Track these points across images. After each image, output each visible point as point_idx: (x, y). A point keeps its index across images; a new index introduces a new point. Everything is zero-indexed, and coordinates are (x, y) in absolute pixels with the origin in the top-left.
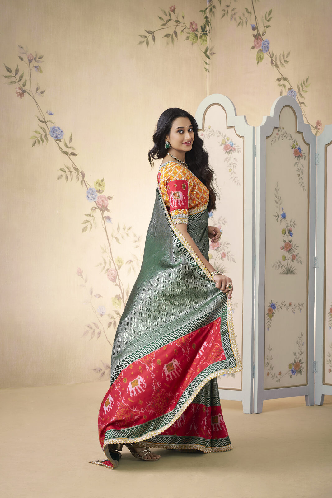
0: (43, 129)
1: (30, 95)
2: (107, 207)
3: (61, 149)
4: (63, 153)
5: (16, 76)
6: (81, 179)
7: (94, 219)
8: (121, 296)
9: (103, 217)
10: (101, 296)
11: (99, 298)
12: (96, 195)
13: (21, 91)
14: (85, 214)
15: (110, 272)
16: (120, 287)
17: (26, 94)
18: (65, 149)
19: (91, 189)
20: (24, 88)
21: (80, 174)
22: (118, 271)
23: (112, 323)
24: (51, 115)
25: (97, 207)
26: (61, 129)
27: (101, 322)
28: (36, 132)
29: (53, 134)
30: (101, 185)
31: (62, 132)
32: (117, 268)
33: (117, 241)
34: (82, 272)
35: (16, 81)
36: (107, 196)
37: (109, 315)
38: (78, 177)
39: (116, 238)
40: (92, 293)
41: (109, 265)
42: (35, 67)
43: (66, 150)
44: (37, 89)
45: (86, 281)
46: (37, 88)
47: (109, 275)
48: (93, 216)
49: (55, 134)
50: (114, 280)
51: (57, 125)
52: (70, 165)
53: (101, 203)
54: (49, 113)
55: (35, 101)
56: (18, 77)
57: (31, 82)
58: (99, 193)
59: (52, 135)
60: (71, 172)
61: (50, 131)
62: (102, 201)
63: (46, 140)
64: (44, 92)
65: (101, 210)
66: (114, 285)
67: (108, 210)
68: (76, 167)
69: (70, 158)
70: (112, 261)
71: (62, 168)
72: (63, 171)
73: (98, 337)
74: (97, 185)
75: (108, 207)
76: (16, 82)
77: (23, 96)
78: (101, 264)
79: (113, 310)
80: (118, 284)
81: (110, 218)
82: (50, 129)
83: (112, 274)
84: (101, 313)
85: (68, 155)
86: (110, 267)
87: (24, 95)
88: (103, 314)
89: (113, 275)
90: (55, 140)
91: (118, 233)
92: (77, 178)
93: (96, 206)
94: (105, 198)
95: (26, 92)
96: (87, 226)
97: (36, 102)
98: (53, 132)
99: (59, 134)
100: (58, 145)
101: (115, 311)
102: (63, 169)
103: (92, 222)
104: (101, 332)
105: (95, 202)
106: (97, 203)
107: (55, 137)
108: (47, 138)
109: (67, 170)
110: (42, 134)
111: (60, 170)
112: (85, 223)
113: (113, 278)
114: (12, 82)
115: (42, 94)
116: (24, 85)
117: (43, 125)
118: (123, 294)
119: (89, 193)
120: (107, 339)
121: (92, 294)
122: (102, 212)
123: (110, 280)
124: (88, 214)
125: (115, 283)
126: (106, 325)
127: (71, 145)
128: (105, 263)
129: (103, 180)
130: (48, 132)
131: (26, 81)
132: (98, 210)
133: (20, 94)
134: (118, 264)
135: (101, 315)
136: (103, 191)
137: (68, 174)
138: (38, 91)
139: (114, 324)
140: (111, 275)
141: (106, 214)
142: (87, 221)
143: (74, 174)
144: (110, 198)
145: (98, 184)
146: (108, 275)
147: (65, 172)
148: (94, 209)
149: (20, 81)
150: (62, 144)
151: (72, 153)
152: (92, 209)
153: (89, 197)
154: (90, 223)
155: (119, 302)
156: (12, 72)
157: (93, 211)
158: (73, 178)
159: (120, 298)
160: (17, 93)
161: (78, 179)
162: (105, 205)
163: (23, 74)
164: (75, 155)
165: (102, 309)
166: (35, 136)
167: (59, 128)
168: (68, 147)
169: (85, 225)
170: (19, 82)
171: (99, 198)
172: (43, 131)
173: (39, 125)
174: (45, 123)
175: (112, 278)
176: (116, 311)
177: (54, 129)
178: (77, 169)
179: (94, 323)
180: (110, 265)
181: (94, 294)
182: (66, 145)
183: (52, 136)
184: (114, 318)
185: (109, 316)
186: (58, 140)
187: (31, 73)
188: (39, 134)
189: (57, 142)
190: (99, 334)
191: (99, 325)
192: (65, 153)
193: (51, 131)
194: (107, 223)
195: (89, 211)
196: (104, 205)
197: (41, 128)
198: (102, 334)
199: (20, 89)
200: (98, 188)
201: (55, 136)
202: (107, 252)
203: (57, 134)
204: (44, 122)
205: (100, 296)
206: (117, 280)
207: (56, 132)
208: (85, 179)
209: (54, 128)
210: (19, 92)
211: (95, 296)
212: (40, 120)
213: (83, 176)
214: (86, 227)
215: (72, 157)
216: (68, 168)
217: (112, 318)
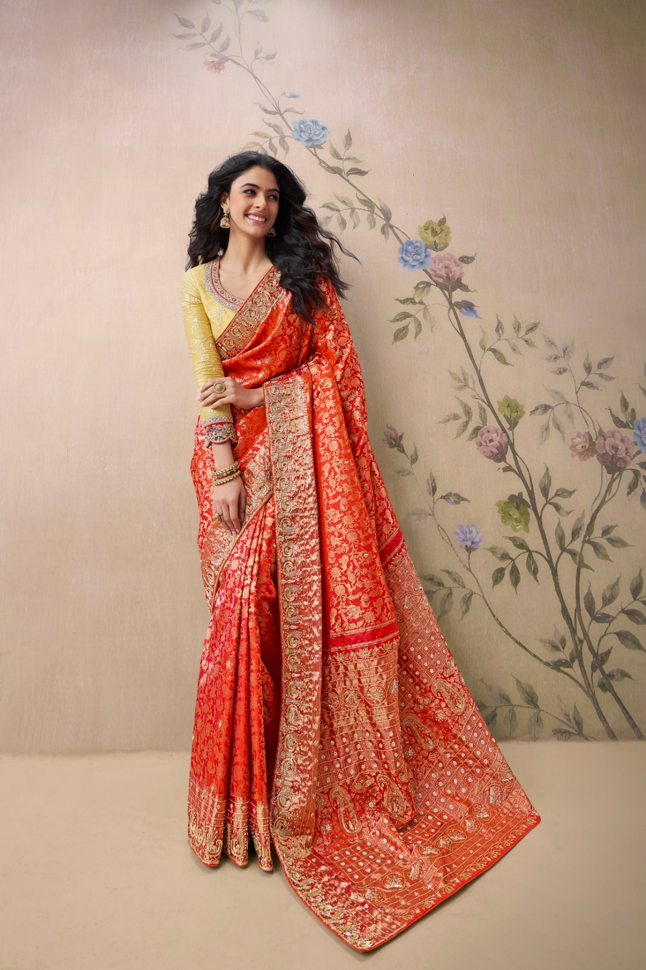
0: (276, 128)
1: (239, 64)
2: (459, 279)
3: (322, 164)
4: (328, 171)
5: (204, 34)
6: (380, 222)
7: (426, 309)
8: (526, 497)
9: (450, 303)
10: (463, 499)
11: (457, 503)
12: (426, 256)
13: (216, 60)
14: (397, 299)
15: (484, 437)
16: (520, 475)
17: (228, 65)
18: (333, 162)
19: (410, 243)
20: (225, 54)
21: (377, 211)
22: (510, 433)
23: (507, 573)
24: (292, 99)
25: (432, 282)
26: (322, 123)
27: (469, 569)
28: (256, 134)
29: (301, 136)
30: (438, 231)
31: (323, 128)
32: (506, 426)
33: (498, 359)
34: (401, 437)
35: (205, 42)
36: (457, 257)
37: (493, 550)
38: (374, 219)
39: (494, 351)
40: (434, 490)
41: (481, 417)
42: (251, 12)
43: (336, 166)
44: (257, 53)
45: (414, 460)
46: (257, 50)
47: (484, 444)
48: (421, 303)
49: (307, 135)
50: (499, 456)
51: (309, 117)
52: (351, 195)
53: (443, 272)
54: (288, 95)
55: (253, 74)
56: (208, 35)
57: (240, 40)
58: (434, 249)
59: (299, 137)
60: (353, 210)
61: (293, 129)
62: (446, 267)
63: (283, 147)
64: (274, 56)
65: (442, 287)
66: (501, 470)
67: (465, 288)
68: (365, 199)
69: (348, 181)
70: (488, 410)
71: (328, 203)
72: (332, 209)
73: (464, 609)
74: (427, 234)
75: (464, 281)
76: (204, 45)
77: (223, 69)
78: (456, 417)
79: (506, 537)
80: (514, 467)
81: (473, 305)
82: (292, 127)
83: (491, 441)
84: (469, 544)
85: (343, 174)
86: (484, 423)
87: (224, 66)
88: (474, 546)
89: (495, 443)
90: (307, 147)
91: (499, 340)
92: (370, 222)
93: (427, 279)
94: (453, 261)
95: (230, 59)
96: (407, 326)
97: (255, 78)
98: (301, 131)
99: (317, 133)
100: (314, 157)
101: (510, 538)
102: (332, 203)
103: (420, 316)
104: (471, 596)
105: (426, 271)
106: (431, 273)
107: (306, 141)
108: (287, 144)
109: (341, 206)
110: (272, 137)
111: (324, 206)
112: (400, 320)
113: (495, 451)
114: (194, 46)
115: (270, 61)
116: (224, 48)
117: (275, 119)
118: (531, 493)
119: (406, 251)
120: (494, 616)
121: (434, 494)
122: (447, 293)
123: (489, 457)
124: (408, 299)
125: (503, 465)
126: (486, 579)
127: (352, 152)
128: (468, 413)
129: (442, 222)
130: (287, 132)
131: (228, 39)
132: (435, 291)
133: (215, 66)
134: (507, 414)
135: (469, 550)
136: (446, 246)
137: (346, 214)
138: (258, 56)
139: (512, 573)
140: (489, 444)
141: (458, 296)
142: (406, 315)
143: (363, 213)
144: (466, 260)
145: (429, 232)
146: (481, 444)
147: (338, 210)
148: (424, 288)
149: (214, 41)
150: (325, 154)
151: (351, 170)
152: (417, 288)
153: (406, 261)
154: (415, 318)
155: (522, 514)
156: (194, 28)
157: (422, 292)
158: (359, 221)
159: (525, 503)
160: (207, 63)
161: (373, 224)
162: (453, 277)
163: (221, 27)
164: (361, 173)
165: (471, 532)
166: (255, 143)
167: (315, 123)
168: (341, 159)
169: (401, 325)
170: (212, 44)
171: (434, 263)
172: (275, 130)
173: (263, 121)
174: (278, 115)
175: (491, 452)
176: (513, 539)
177: (302, 126)
178: (368, 203)
179: (448, 572)
180: (484, 419)
181: (440, 492)
182: (336, 155)
183: (299, 140)
184: (511, 559)
185: (493, 552)
186: (313, 146)
187: (240, 25)
188: (266, 137)
189: (312, 150)
190: (467, 600)
191: (466, 576)
192: (335, 171)
193: (296, 130)
194: (467, 321)
195: (410, 293)
196: (450, 276)
197: (270, 125)
198: (476, 601)
199: (213, 55)
200: (431, 239)
201: (306, 138)
202: (471, 385)
203: (311, 133)
204: (278, 112)
205: (459, 499)
206: (509, 456)
207: (309, 131)
208: (392, 222)
209: (303, 122)
210: (213, 62)
211: (443, 497)
212: (265, 111)
213: (387, 215)
214: (405, 328)
215: (353, 178)
216: (344, 202)
217: (505, 556)
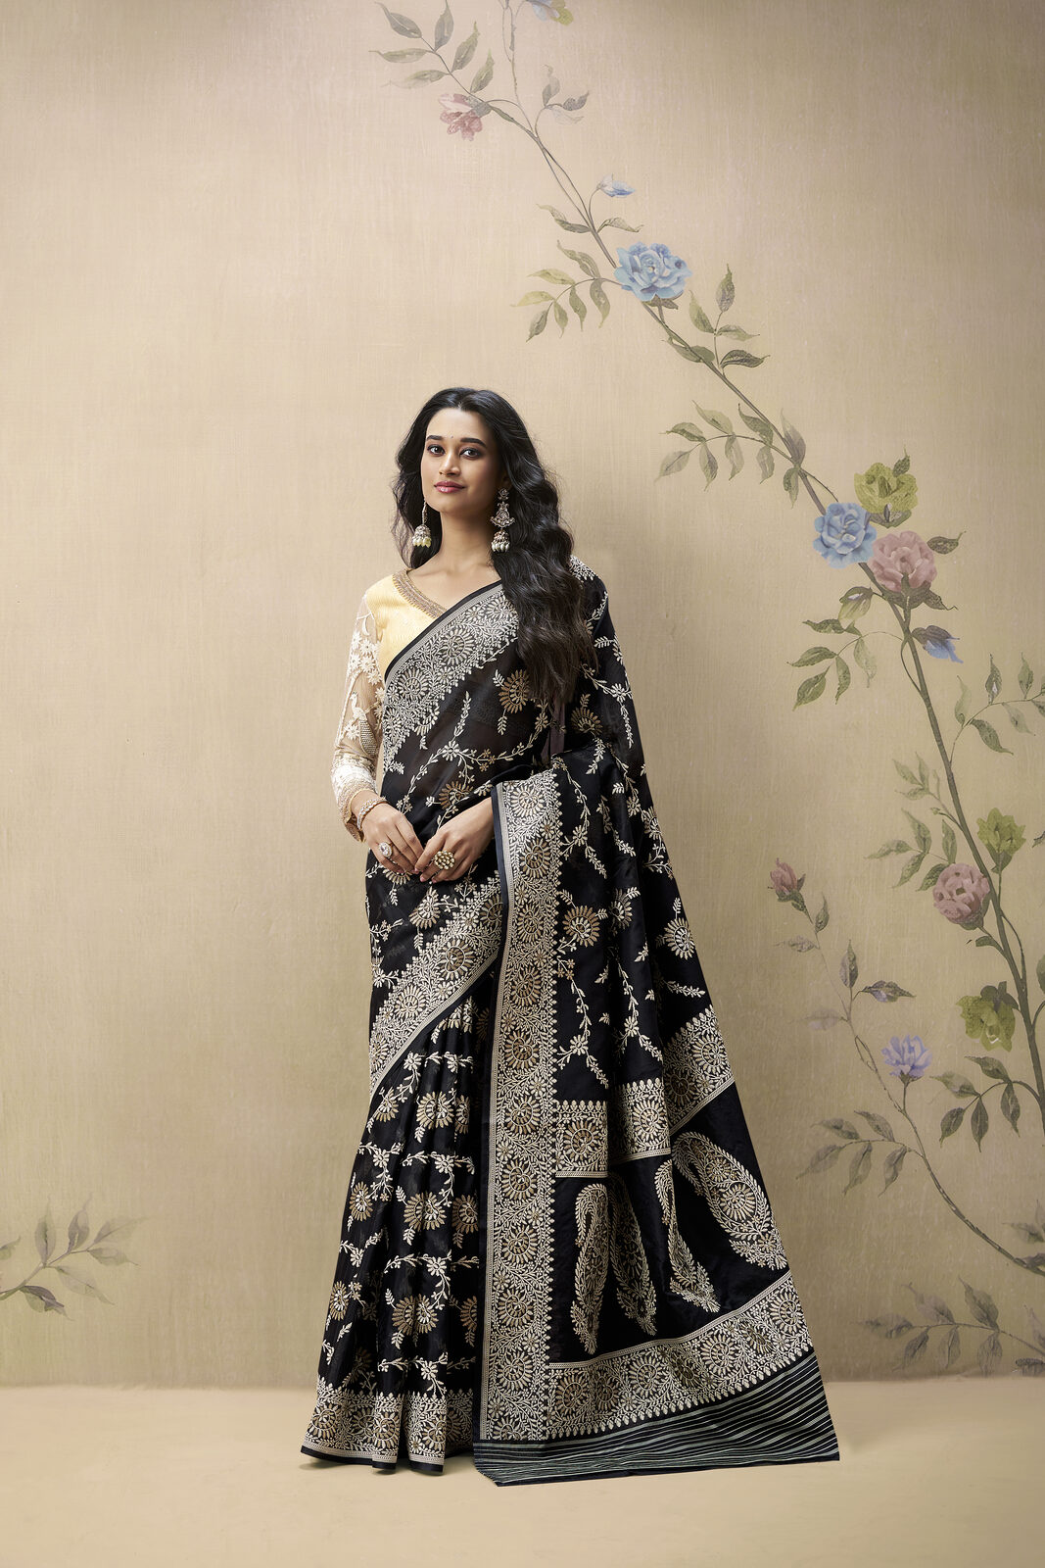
0: (584, 261)
1: (512, 119)
2: (927, 584)
3: (674, 341)
4: (685, 356)
5: (441, 50)
6: (783, 465)
7: (860, 641)
8: (1012, 990)
9: (906, 631)
10: (903, 993)
11: (891, 999)
12: (867, 537)
13: (465, 109)
14: (808, 623)
15: (948, 883)
16: (1006, 952)
17: (490, 120)
18: (696, 338)
19: (838, 510)
20: (483, 96)
21: (777, 442)
22: (994, 877)
23: (967, 1117)
24: (618, 199)
25: (875, 589)
26: (676, 252)
27: (903, 1111)
28: (545, 274)
29: (633, 280)
30: (894, 486)
31: (679, 264)
32: (990, 864)
33: (986, 741)
34: (801, 882)
35: (444, 70)
36: (926, 539)
37: (946, 1080)
38: (771, 458)
39: (980, 725)
40: (853, 976)
41: (946, 849)
42: (537, 1)
43: (702, 344)
44: (547, 94)
45: (822, 923)
46: (549, 87)
47: (947, 896)
48: (852, 630)
49: (646, 277)
50: (971, 918)
51: (651, 238)
52: (727, 405)
53: (896, 570)
54: (610, 189)
55: (539, 142)
56: (449, 51)
57: (514, 66)
58: (882, 523)
59: (629, 283)
60: (732, 438)
61: (619, 265)
62: (903, 560)
63: (598, 304)
64: (583, 101)
65: (893, 599)
66: (974, 943)
67: (936, 602)
68: (756, 416)
69: (723, 377)
70: (959, 834)
71: (684, 424)
72: (691, 437)
73: (889, 1176)
74: (871, 490)
75: (934, 588)
76: (440, 75)
77: (480, 129)
78: (901, 847)
79: (970, 1058)
80: (997, 937)
81: (948, 636)
82: (616, 259)
83: (961, 891)
84: (906, 1069)
85: (714, 362)
86: (951, 858)
87: (480, 125)
88: (914, 1073)
89: (968, 895)
90: (645, 304)
91: (991, 703)
92: (762, 465)
93: (867, 583)
94: (916, 547)
95: (493, 108)
96: (823, 675)
97: (544, 149)
98: (635, 269)
99: (667, 272)
100: (659, 325)
101: (979, 1061)
102: (691, 425)
103: (848, 656)
104: (903, 1154)
105: (864, 566)
106: (874, 570)
107: (643, 290)
108: (605, 297)
109: (708, 431)
110: (578, 280)
111: (674, 431)
112: (811, 662)
113: (967, 909)
114: (420, 77)
115: (575, 114)
116: (482, 84)
117: (584, 243)
118: (1021, 984)
119: (830, 525)
120: (939, 1187)
121: (852, 984)
122: (901, 610)
123: (954, 920)
124: (827, 622)
125: (977, 933)
126: (929, 1125)
127: (733, 317)
128: (924, 840)
129: (902, 466)
130: (606, 270)
131: (490, 63)
132: (880, 606)
133: (462, 123)
134: (994, 843)
135: (906, 1079)
136: (906, 516)
137: (717, 447)
138: (551, 101)
139: (975, 1118)
140: (955, 897)
141: (922, 617)
142: (823, 653)
143: (750, 446)
144: (942, 545)
145: (876, 486)
146: (941, 897)
147: (701, 439)
148: (859, 600)
149: (461, 67)
150: (679, 319)
151: (731, 354)
152: (845, 600)
153: (827, 547)
154: (839, 659)
155: (1002, 1020)
156: (419, 36)
157: (855, 608)
158: (742, 463)
159: (1009, 1000)
160: (447, 117)
161: (768, 468)
162: (915, 579)
163: (475, 36)
164: (749, 361)
165: (911, 1049)
166: (541, 294)
167: (662, 251)
168: (711, 330)
169: (811, 671)
170: (457, 73)
171: (882, 550)
172: (583, 267)
173: (558, 246)
174: (589, 234)
175: (959, 910)
176: (983, 1062)
177: (636, 257)
178: (761, 425)
179: (867, 1115)
180: (951, 851)
181: (861, 982)
182: (702, 322)
183: (629, 288)
184: (976, 1094)
185: (946, 1083)
186: (658, 303)
187: (514, 29)
188: (563, 281)
189: (655, 310)
190: (896, 1162)
191: (897, 1123)
192: (700, 355)
193: (624, 267)
194: (935, 665)
195: (831, 609)
196: (910, 576)
197: (572, 255)
198: (911, 1163)
199: (460, 99)
200: (879, 502)
201: (644, 285)
202: (933, 789)
203: (654, 274)
204: (588, 227)
205: (895, 992)
206: (990, 919)
207: (651, 270)
208: (806, 466)
209: (638, 251)
210: (458, 114)
211: (868, 990)
212: (564, 223)
213: (797, 450)
214: (820, 679)
215: (734, 372)
216: (714, 422)
217: (966, 1090)
